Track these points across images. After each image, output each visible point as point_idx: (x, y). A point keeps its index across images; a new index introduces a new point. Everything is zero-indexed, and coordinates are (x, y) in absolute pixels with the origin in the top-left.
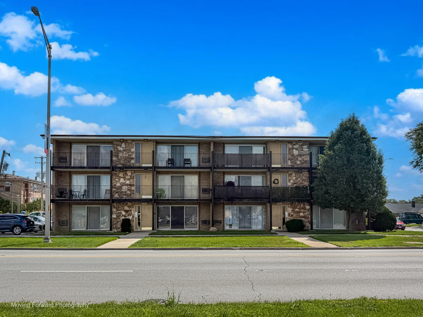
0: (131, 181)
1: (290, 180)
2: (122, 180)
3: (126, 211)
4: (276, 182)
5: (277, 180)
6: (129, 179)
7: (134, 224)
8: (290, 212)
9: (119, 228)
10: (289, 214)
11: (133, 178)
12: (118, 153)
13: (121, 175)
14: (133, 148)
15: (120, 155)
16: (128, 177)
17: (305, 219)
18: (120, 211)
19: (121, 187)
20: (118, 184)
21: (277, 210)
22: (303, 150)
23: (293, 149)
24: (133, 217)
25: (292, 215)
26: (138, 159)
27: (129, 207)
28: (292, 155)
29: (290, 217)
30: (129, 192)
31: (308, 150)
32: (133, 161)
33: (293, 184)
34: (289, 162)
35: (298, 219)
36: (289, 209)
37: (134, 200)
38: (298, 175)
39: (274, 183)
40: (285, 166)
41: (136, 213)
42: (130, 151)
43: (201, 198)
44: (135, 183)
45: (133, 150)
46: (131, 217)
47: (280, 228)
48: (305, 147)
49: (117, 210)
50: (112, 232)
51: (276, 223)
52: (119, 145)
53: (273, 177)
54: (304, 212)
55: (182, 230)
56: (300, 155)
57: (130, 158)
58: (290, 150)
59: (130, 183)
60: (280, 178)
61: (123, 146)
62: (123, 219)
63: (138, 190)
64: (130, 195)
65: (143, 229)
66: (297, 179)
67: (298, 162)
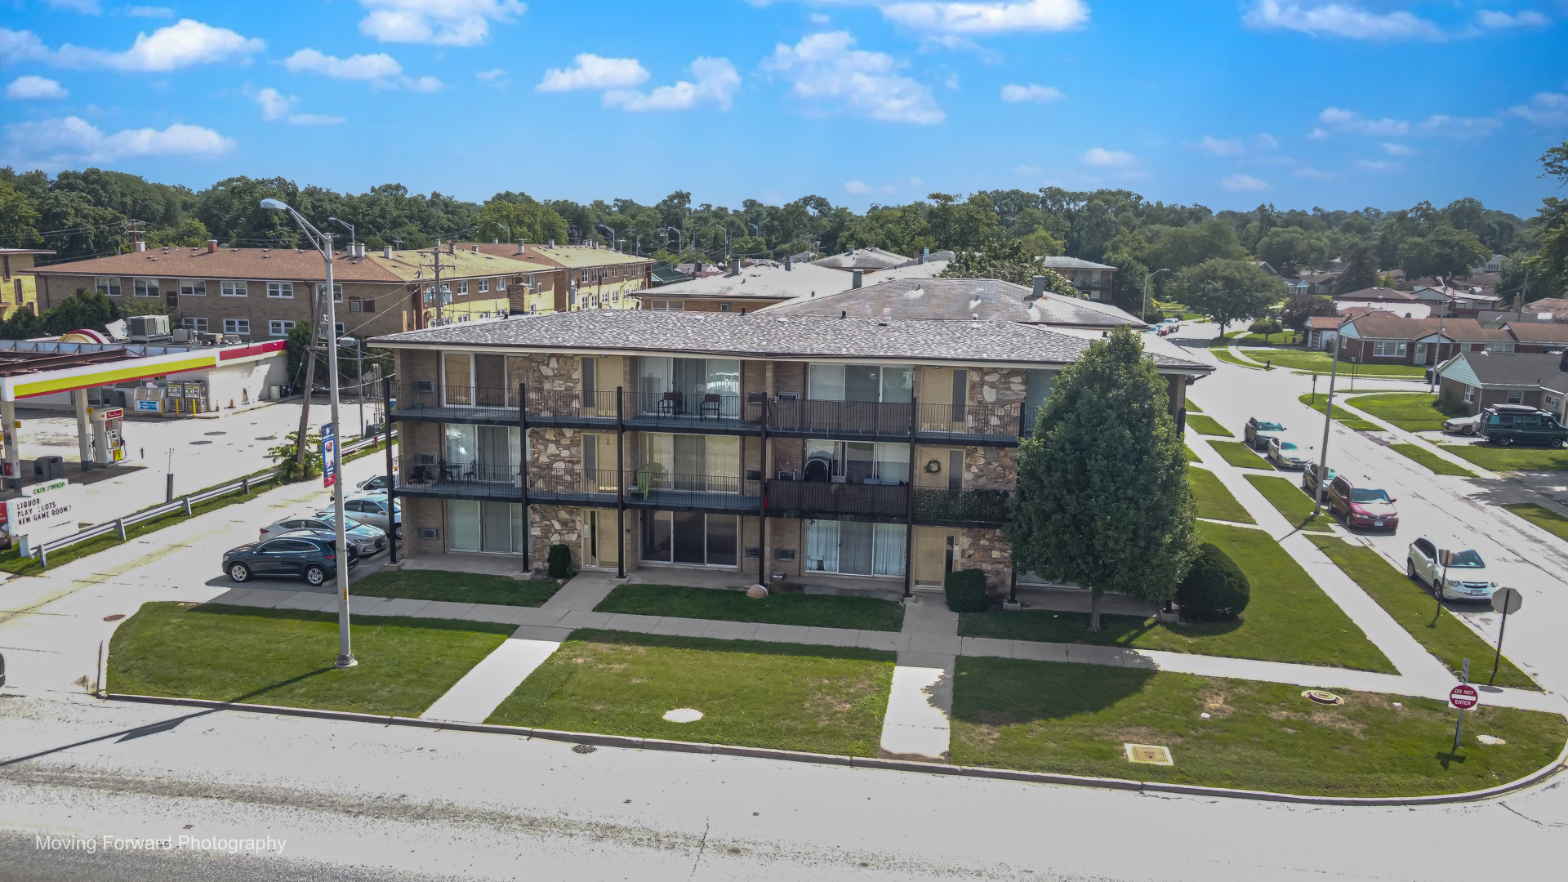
0: (574, 450)
1: (969, 466)
3: (564, 523)
4: (934, 467)
5: (936, 462)
6: (567, 447)
7: (583, 552)
8: (967, 547)
9: (544, 558)
10: (963, 552)
11: (579, 445)
12: (541, 383)
13: (550, 435)
14: (576, 370)
15: (547, 386)
16: (566, 442)
17: (1003, 565)
18: (549, 520)
19: (549, 466)
20: (544, 459)
21: (930, 540)
22: (1009, 389)
23: (982, 383)
24: (579, 536)
25: (970, 556)
26: (588, 399)
27: (570, 513)
28: (980, 402)
30: (568, 478)
31: (1023, 388)
32: (576, 404)
33: (977, 477)
34: (970, 420)
35: (985, 567)
36: (963, 542)
37: (576, 503)
38: (993, 453)
39: (928, 469)
40: (959, 430)
41: (587, 528)
42: (569, 378)
43: (747, 494)
44: (582, 455)
45: (577, 375)
46: (574, 537)
47: (938, 583)
48: (1017, 379)
49: (543, 518)
50: (528, 576)
51: (929, 573)
52: (543, 364)
53: (926, 455)
54: (1002, 550)
55: (698, 566)
56: (1001, 403)
57: (569, 396)
58: (973, 387)
59: (572, 456)
60: (943, 455)
61: (553, 363)
62: (555, 539)
63: (590, 473)
64: (571, 484)
65: (603, 564)
66: (987, 463)
67: (994, 421)
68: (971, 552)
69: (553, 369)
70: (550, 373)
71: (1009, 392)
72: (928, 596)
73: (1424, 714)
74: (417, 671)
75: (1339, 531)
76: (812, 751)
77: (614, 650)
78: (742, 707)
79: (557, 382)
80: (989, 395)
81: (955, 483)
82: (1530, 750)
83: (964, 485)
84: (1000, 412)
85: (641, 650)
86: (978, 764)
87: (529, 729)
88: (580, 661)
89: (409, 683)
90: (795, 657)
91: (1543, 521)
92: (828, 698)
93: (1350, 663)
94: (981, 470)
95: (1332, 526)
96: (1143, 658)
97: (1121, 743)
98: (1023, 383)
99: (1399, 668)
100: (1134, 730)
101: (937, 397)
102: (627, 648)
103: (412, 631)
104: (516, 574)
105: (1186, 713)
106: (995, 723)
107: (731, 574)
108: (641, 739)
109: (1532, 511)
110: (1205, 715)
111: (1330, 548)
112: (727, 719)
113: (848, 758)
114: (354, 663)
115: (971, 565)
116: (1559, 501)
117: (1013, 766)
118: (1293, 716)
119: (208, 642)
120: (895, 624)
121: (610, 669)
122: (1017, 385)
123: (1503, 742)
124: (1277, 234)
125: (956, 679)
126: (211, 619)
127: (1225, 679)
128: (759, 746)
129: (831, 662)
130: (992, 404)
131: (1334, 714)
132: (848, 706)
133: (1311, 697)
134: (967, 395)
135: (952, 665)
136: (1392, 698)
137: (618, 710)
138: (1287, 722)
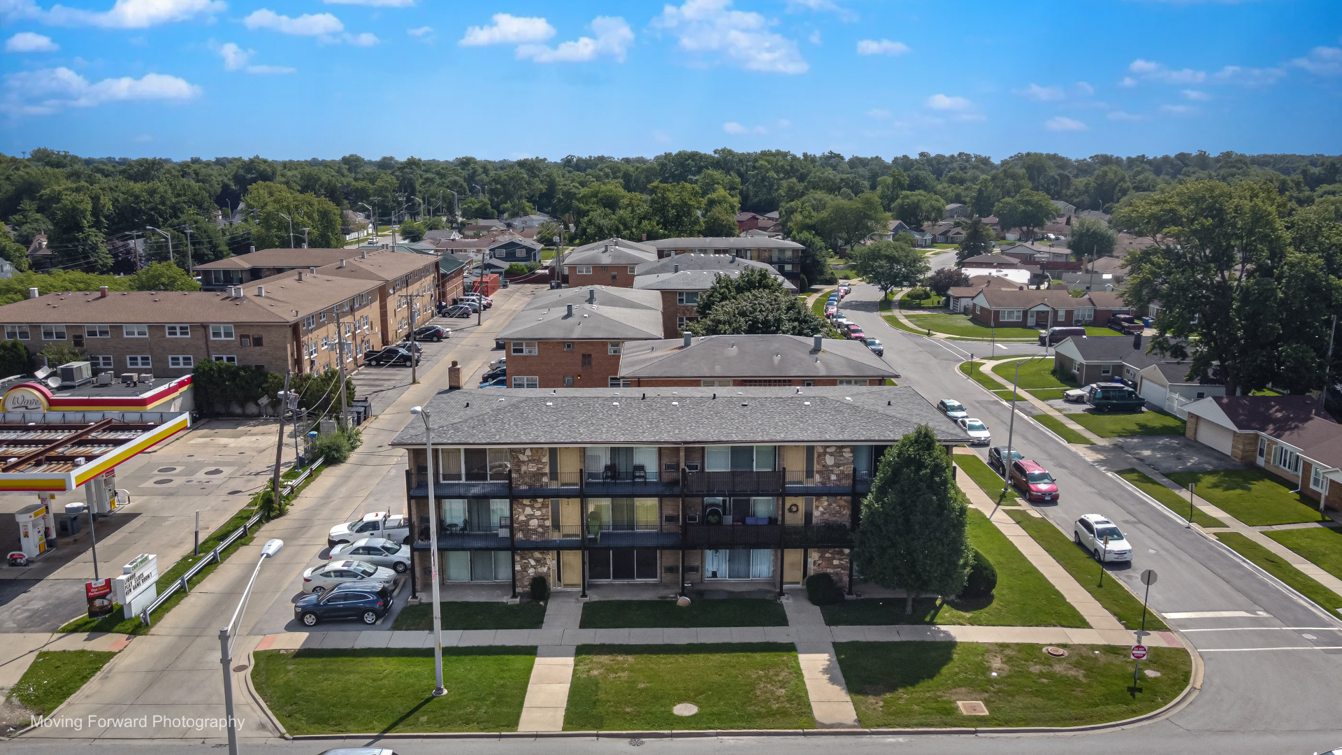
0: (544, 511)
1: (817, 507)
2: (528, 511)
3: (537, 561)
4: (794, 509)
5: (795, 505)
6: (539, 509)
7: (552, 580)
8: (817, 559)
9: (526, 586)
10: (815, 562)
11: (548, 507)
12: (519, 466)
13: (526, 502)
14: (544, 456)
15: (524, 468)
16: (538, 505)
17: (842, 569)
18: (527, 559)
19: (526, 523)
20: (522, 518)
21: (793, 557)
22: (842, 456)
23: (825, 453)
24: (549, 569)
25: (819, 565)
26: (554, 475)
27: (541, 553)
28: (824, 466)
29: (815, 569)
30: (540, 530)
31: (851, 455)
32: (545, 479)
33: (823, 513)
34: (817, 478)
35: (829, 570)
36: (814, 555)
37: (545, 547)
38: (832, 499)
39: (790, 510)
40: (810, 484)
41: (555, 562)
42: (539, 461)
43: (664, 531)
44: (550, 514)
45: (546, 459)
46: (545, 569)
47: (798, 583)
48: (847, 450)
49: (523, 558)
50: (517, 600)
51: (793, 575)
52: (520, 452)
53: (789, 501)
54: (839, 559)
55: (631, 581)
56: (837, 465)
57: (538, 475)
58: (819, 456)
59: (543, 515)
60: (801, 502)
61: (528, 453)
62: (531, 571)
63: (556, 526)
64: (543, 534)
65: (566, 585)
66: (830, 505)
67: (833, 477)
68: (820, 562)
69: (527, 456)
70: (526, 459)
71: (843, 459)
72: (793, 593)
73: (1111, 658)
74: (492, 694)
75: (1023, 505)
76: (777, 728)
77: (613, 660)
78: (720, 699)
79: (531, 465)
80: (830, 461)
81: (808, 516)
82: (1175, 679)
83: (814, 521)
84: (837, 471)
85: (630, 659)
86: (879, 726)
87: (595, 732)
88: (595, 673)
89: (494, 704)
90: (733, 654)
91: (1144, 485)
92: (769, 686)
93: (1064, 623)
94: (825, 509)
95: (1017, 499)
96: (944, 632)
97: (955, 702)
98: (852, 452)
99: (1091, 623)
100: (958, 690)
101: (795, 466)
102: (620, 658)
103: (468, 658)
104: (507, 599)
105: (983, 674)
106: (877, 693)
107: (654, 586)
108: (669, 732)
109: (1134, 476)
110: (994, 674)
111: (1022, 520)
112: (715, 709)
113: (801, 731)
114: (445, 692)
115: (821, 571)
116: (1149, 465)
117: (900, 726)
118: (1045, 669)
119: (331, 685)
120: (782, 621)
121: (619, 677)
122: (848, 454)
123: (1158, 674)
124: (907, 197)
125: (840, 661)
126: (317, 664)
127: (997, 644)
128: (745, 728)
129: (758, 656)
130: (832, 466)
131: (1065, 664)
132: (784, 690)
133: (1049, 653)
134: (815, 461)
135: (832, 650)
136: (1093, 647)
137: (643, 710)
138: (1041, 675)
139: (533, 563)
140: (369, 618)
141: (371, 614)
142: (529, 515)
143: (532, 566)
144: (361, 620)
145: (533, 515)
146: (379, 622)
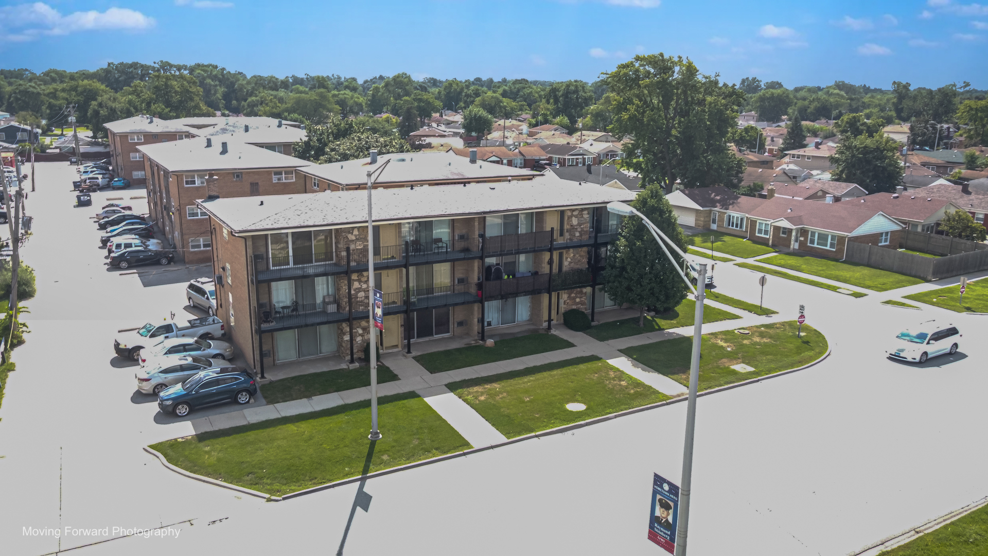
1: (567, 258)
2: (357, 285)
6: (365, 283)
8: (566, 299)
9: (358, 352)
10: (565, 302)
12: (348, 245)
13: (354, 276)
15: (352, 246)
16: (365, 279)
17: (582, 305)
18: (356, 329)
19: (355, 296)
21: (547, 300)
22: (582, 217)
23: (572, 216)
25: (568, 304)
26: (377, 251)
27: (367, 322)
28: (571, 226)
29: (565, 306)
30: (366, 301)
31: (589, 215)
33: (570, 263)
34: (567, 235)
35: (574, 307)
36: (564, 296)
38: (576, 251)
39: (548, 263)
40: (562, 240)
42: (365, 239)
43: (457, 291)
45: (370, 236)
48: (585, 212)
52: (349, 232)
53: (547, 256)
54: (580, 298)
55: (433, 338)
56: (579, 224)
57: (364, 252)
58: (568, 217)
59: (368, 288)
60: (555, 255)
61: (356, 232)
62: (359, 339)
64: (368, 304)
66: (574, 256)
67: (577, 234)
68: (568, 301)
69: (355, 235)
70: (354, 238)
71: (582, 219)
72: (555, 327)
73: (773, 330)
74: (421, 428)
78: (591, 395)
79: (358, 243)
80: (575, 221)
81: (560, 267)
82: (815, 335)
83: (564, 270)
84: (579, 229)
88: (483, 398)
92: (611, 381)
94: (571, 260)
96: (674, 333)
97: (729, 367)
98: (589, 213)
99: (739, 316)
100: (723, 361)
104: (346, 366)
105: (723, 350)
107: (448, 339)
110: (729, 349)
112: (596, 402)
113: (664, 402)
115: (570, 308)
117: (717, 386)
118: (751, 342)
119: (267, 453)
120: (569, 344)
121: (503, 397)
122: (586, 215)
123: (804, 334)
125: (636, 360)
127: (709, 334)
130: (576, 225)
131: (756, 337)
132: (624, 382)
133: (741, 333)
134: (566, 223)
135: (623, 354)
136: (757, 327)
138: (753, 345)
139: (360, 331)
140: (243, 398)
141: (244, 393)
142: (357, 289)
143: (360, 335)
144: (235, 402)
145: (361, 288)
146: (252, 401)
